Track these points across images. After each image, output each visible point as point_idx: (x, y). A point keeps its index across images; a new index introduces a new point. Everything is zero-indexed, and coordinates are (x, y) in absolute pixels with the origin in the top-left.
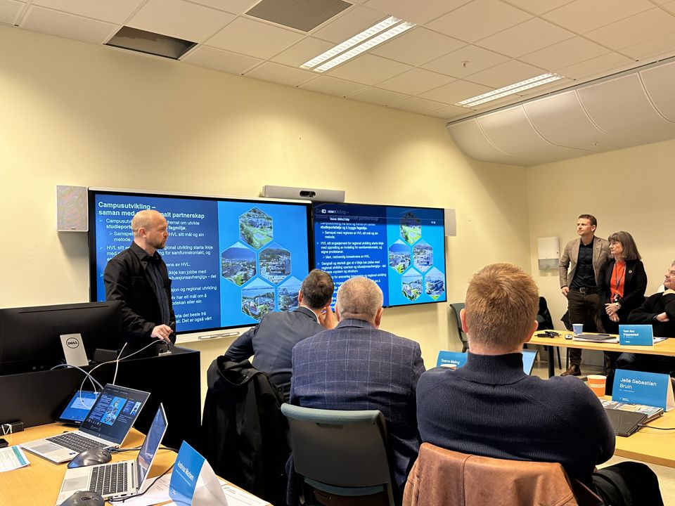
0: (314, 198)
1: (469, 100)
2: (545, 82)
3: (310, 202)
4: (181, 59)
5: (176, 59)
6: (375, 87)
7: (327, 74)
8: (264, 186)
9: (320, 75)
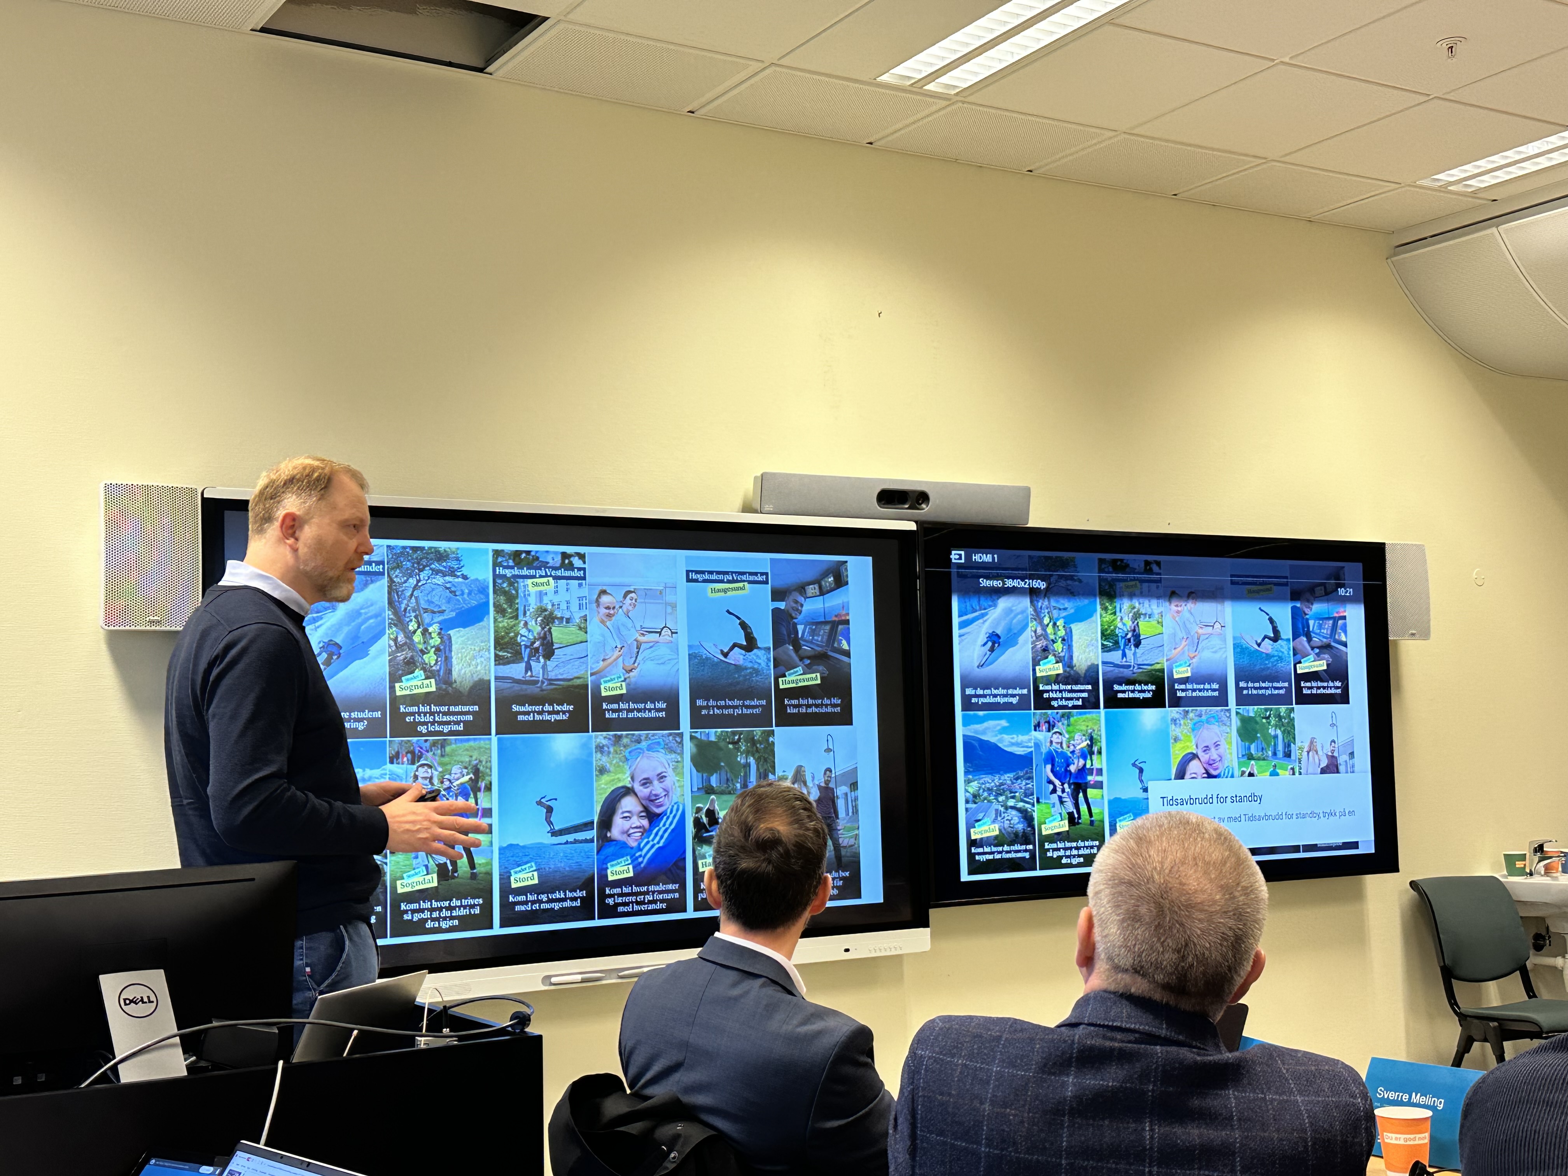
0: (926, 511)
3: (912, 526)
4: (497, 70)
5: (481, 70)
6: (1134, 134)
7: (970, 99)
8: (759, 474)
9: (945, 103)
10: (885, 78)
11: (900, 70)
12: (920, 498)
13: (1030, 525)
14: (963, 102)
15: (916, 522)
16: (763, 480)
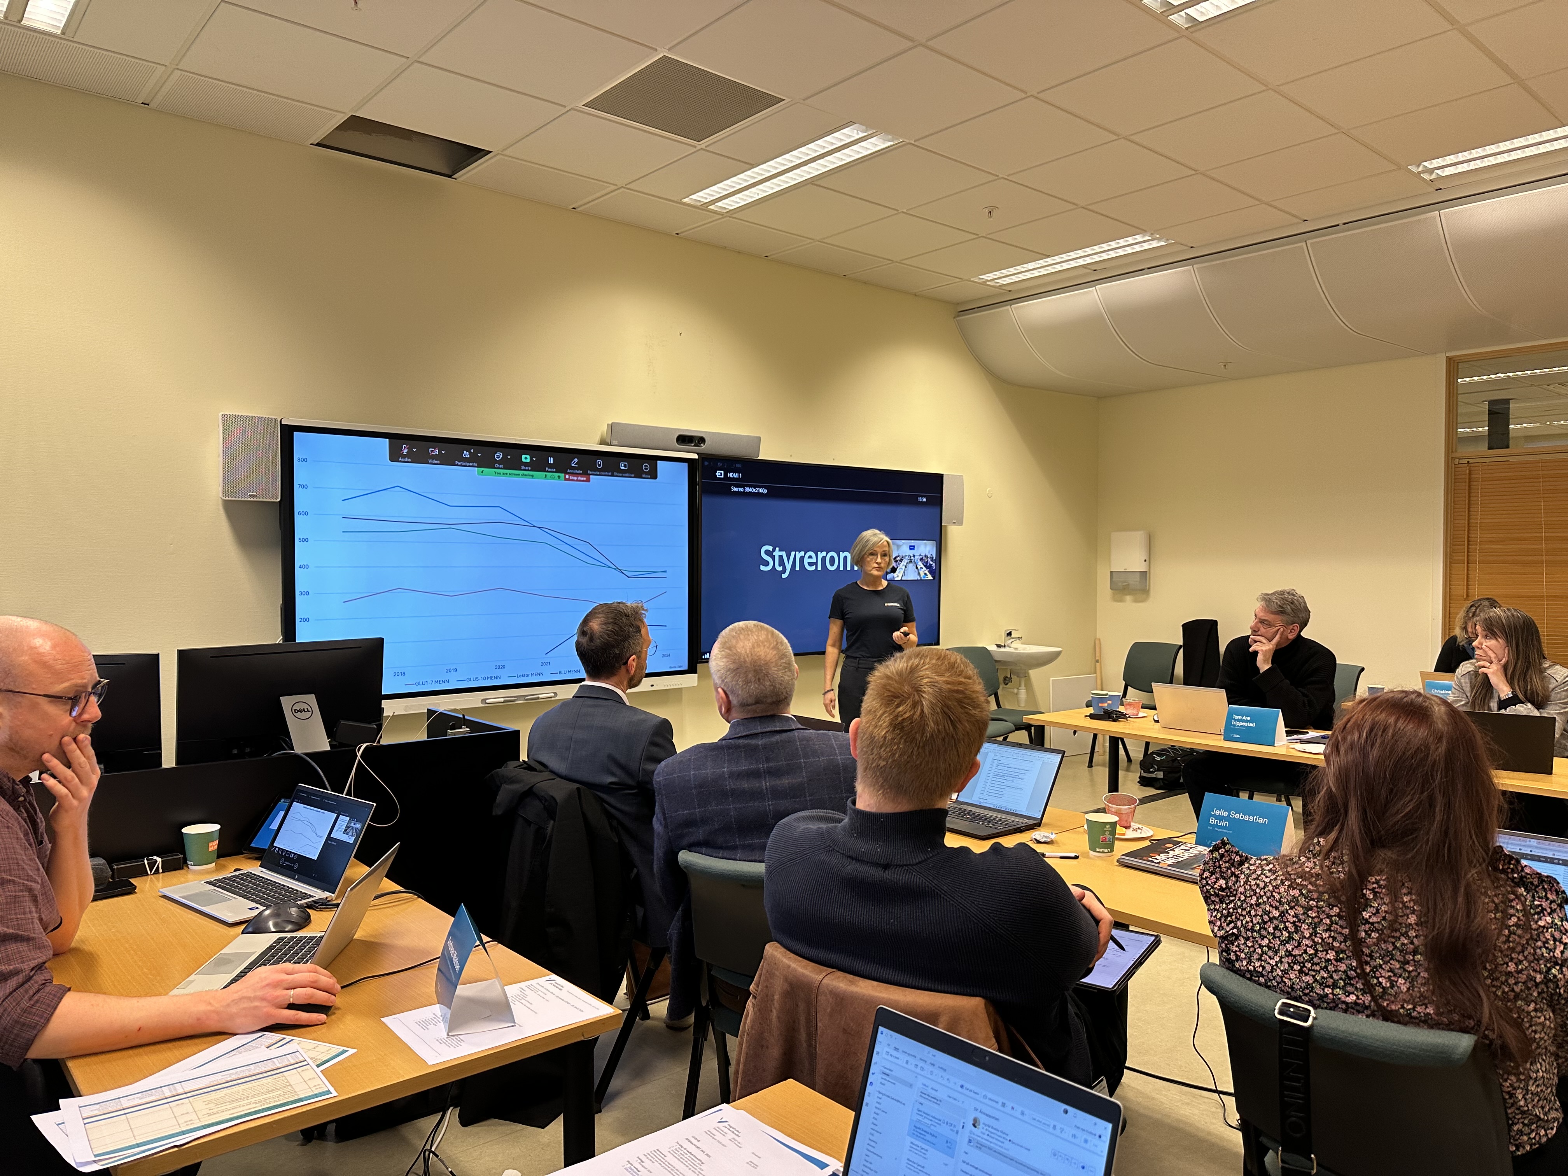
0: (703, 448)
1: (998, 274)
2: (1137, 248)
3: (695, 456)
4: (459, 177)
5: (450, 176)
6: (824, 243)
7: (734, 216)
8: (610, 423)
9: (721, 217)
10: (686, 200)
11: (694, 197)
12: (702, 440)
13: (761, 457)
14: (730, 217)
15: (698, 454)
16: (612, 427)
